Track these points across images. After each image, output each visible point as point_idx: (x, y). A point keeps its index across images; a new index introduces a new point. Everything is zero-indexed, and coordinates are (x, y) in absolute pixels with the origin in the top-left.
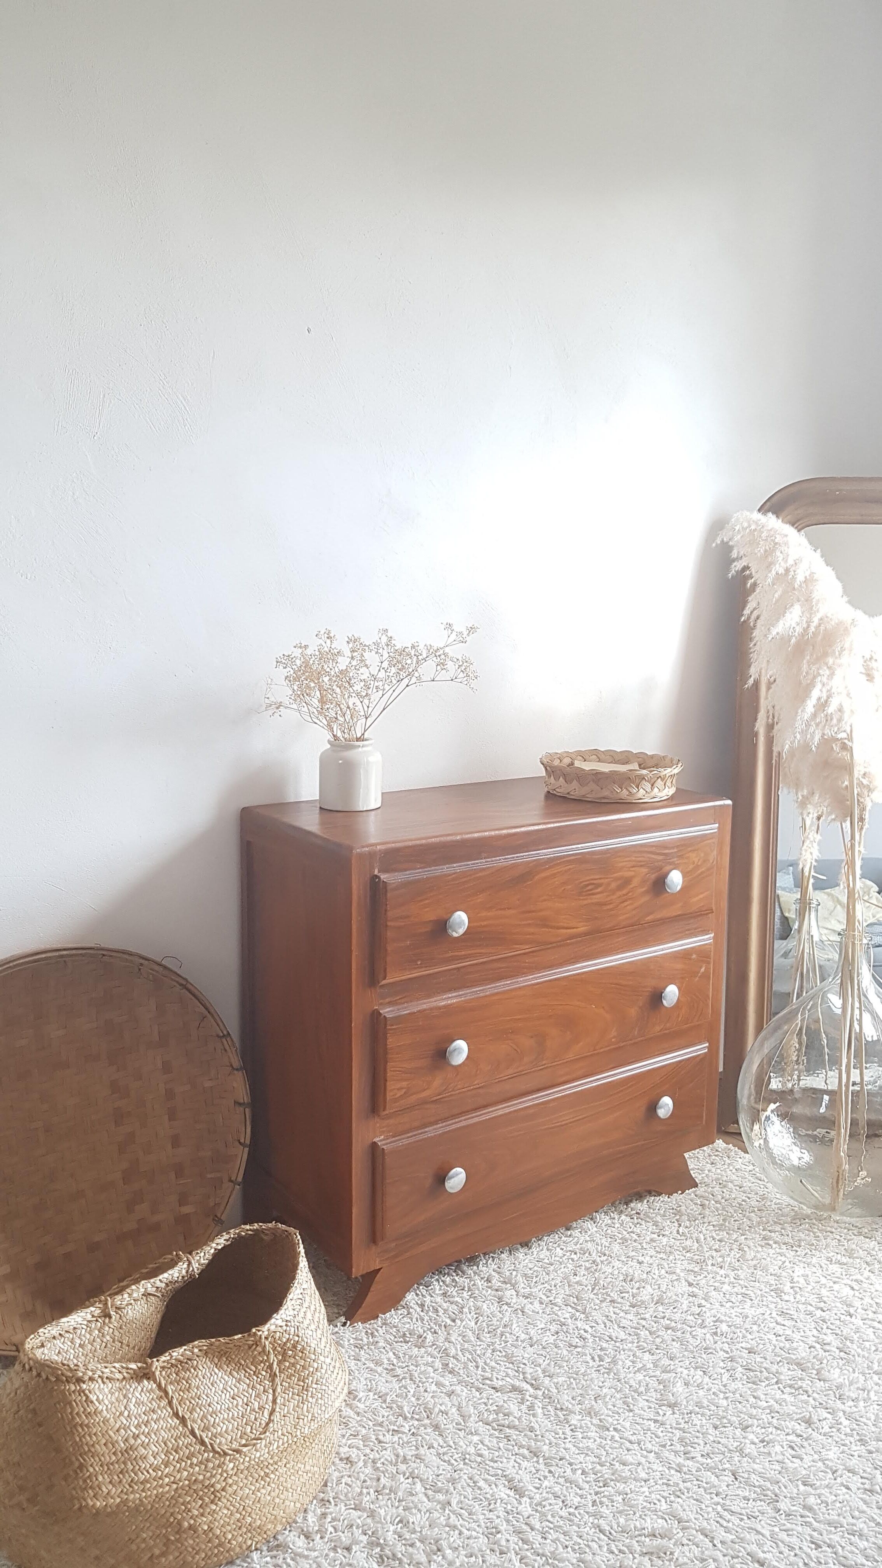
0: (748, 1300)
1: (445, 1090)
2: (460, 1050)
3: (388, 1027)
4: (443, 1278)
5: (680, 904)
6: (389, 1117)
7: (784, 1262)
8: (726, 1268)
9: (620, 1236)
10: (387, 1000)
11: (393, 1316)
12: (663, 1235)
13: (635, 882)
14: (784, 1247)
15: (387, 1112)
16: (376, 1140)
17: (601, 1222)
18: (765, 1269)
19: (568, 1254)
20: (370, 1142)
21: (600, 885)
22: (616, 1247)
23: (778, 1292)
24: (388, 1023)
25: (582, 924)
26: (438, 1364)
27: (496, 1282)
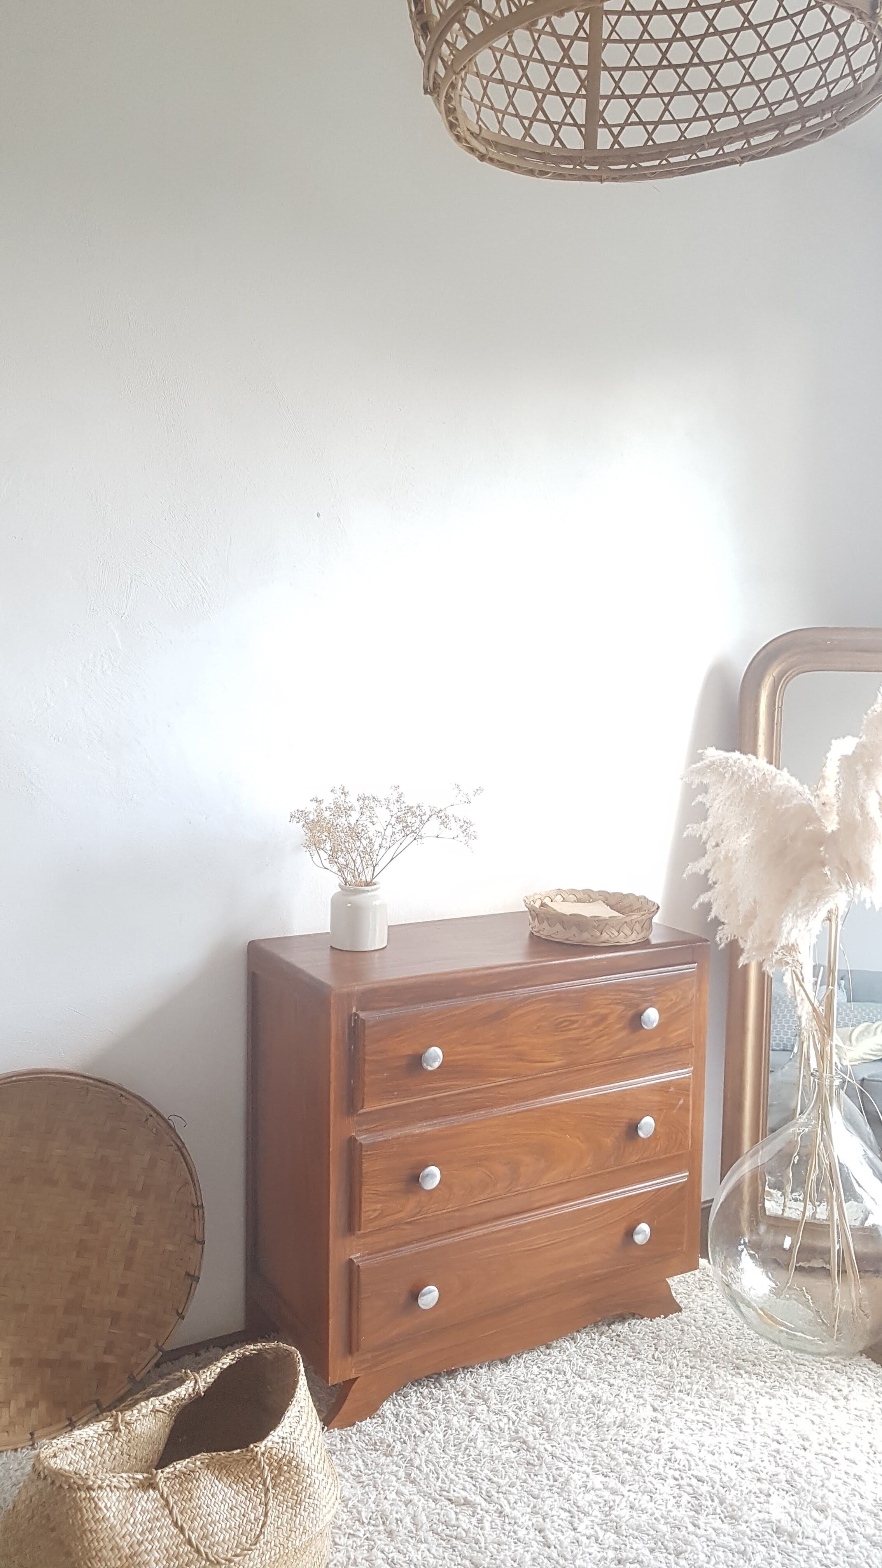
0: (707, 1429)
1: (420, 1211)
2: (433, 1176)
3: (364, 1153)
4: (421, 1390)
5: (658, 1039)
6: (365, 1235)
7: (750, 1392)
8: (693, 1395)
9: (597, 1357)
10: (365, 1127)
11: (367, 1425)
12: (639, 1359)
13: (611, 1019)
14: (754, 1377)
15: (362, 1232)
16: (352, 1257)
17: (581, 1342)
18: (731, 1399)
19: (544, 1372)
20: (348, 1258)
21: (574, 1022)
22: (590, 1369)
23: (739, 1423)
24: (364, 1149)
25: (557, 1058)
26: (401, 1473)
27: (470, 1398)
